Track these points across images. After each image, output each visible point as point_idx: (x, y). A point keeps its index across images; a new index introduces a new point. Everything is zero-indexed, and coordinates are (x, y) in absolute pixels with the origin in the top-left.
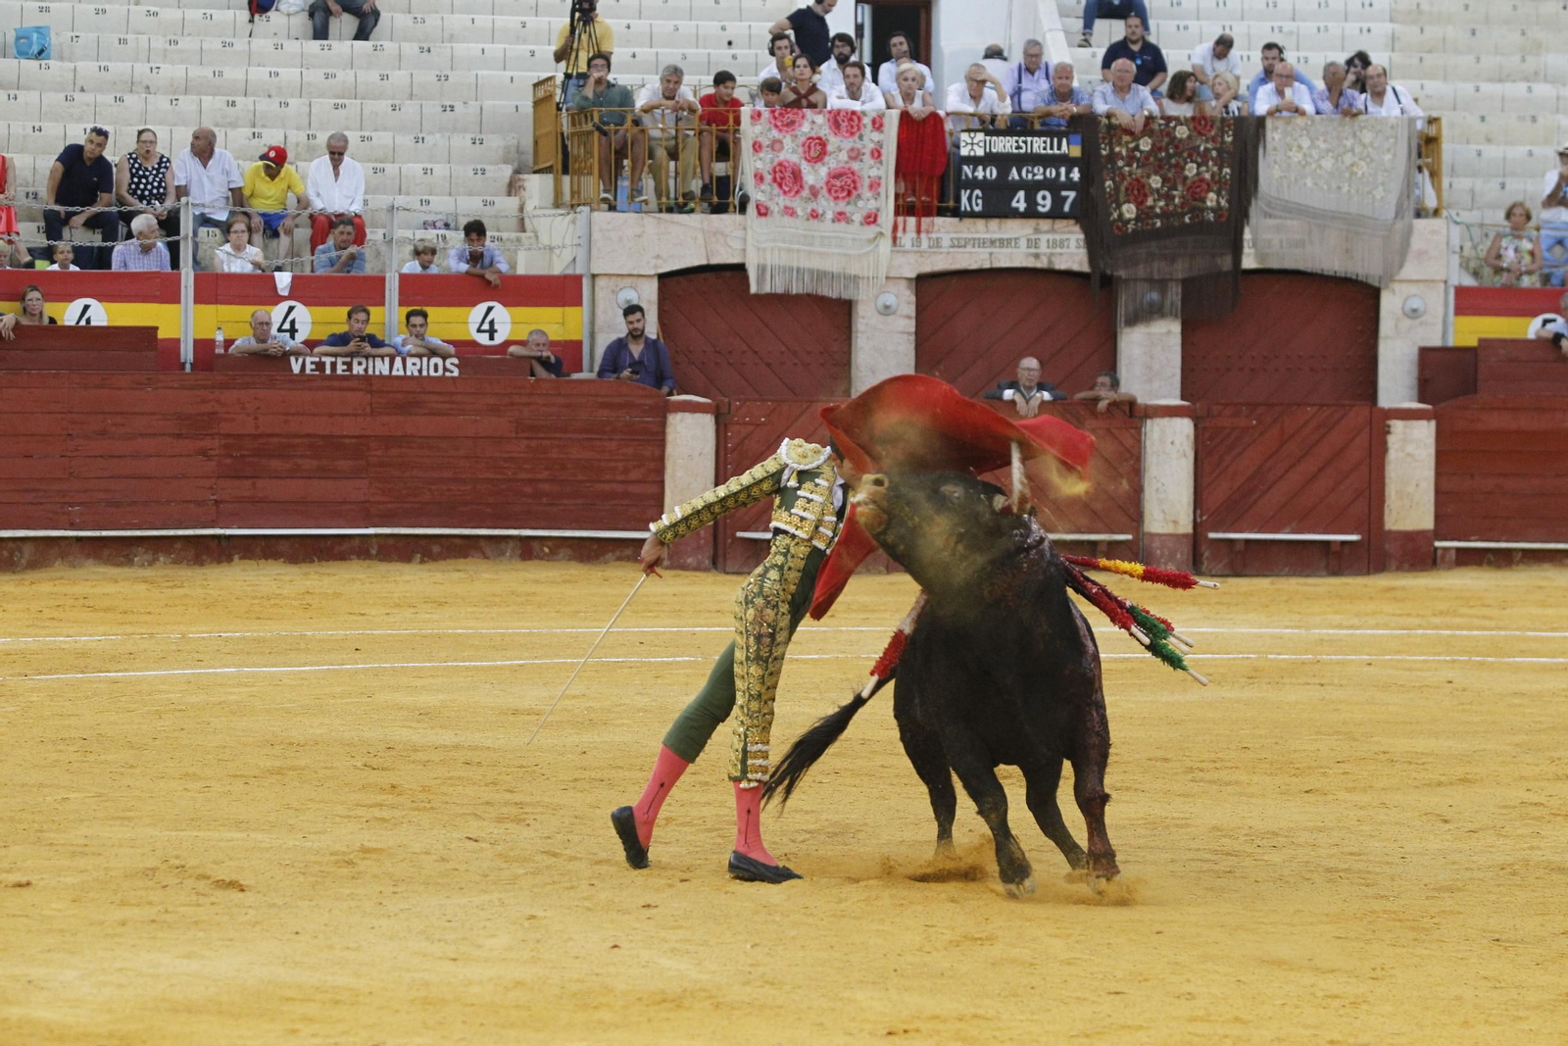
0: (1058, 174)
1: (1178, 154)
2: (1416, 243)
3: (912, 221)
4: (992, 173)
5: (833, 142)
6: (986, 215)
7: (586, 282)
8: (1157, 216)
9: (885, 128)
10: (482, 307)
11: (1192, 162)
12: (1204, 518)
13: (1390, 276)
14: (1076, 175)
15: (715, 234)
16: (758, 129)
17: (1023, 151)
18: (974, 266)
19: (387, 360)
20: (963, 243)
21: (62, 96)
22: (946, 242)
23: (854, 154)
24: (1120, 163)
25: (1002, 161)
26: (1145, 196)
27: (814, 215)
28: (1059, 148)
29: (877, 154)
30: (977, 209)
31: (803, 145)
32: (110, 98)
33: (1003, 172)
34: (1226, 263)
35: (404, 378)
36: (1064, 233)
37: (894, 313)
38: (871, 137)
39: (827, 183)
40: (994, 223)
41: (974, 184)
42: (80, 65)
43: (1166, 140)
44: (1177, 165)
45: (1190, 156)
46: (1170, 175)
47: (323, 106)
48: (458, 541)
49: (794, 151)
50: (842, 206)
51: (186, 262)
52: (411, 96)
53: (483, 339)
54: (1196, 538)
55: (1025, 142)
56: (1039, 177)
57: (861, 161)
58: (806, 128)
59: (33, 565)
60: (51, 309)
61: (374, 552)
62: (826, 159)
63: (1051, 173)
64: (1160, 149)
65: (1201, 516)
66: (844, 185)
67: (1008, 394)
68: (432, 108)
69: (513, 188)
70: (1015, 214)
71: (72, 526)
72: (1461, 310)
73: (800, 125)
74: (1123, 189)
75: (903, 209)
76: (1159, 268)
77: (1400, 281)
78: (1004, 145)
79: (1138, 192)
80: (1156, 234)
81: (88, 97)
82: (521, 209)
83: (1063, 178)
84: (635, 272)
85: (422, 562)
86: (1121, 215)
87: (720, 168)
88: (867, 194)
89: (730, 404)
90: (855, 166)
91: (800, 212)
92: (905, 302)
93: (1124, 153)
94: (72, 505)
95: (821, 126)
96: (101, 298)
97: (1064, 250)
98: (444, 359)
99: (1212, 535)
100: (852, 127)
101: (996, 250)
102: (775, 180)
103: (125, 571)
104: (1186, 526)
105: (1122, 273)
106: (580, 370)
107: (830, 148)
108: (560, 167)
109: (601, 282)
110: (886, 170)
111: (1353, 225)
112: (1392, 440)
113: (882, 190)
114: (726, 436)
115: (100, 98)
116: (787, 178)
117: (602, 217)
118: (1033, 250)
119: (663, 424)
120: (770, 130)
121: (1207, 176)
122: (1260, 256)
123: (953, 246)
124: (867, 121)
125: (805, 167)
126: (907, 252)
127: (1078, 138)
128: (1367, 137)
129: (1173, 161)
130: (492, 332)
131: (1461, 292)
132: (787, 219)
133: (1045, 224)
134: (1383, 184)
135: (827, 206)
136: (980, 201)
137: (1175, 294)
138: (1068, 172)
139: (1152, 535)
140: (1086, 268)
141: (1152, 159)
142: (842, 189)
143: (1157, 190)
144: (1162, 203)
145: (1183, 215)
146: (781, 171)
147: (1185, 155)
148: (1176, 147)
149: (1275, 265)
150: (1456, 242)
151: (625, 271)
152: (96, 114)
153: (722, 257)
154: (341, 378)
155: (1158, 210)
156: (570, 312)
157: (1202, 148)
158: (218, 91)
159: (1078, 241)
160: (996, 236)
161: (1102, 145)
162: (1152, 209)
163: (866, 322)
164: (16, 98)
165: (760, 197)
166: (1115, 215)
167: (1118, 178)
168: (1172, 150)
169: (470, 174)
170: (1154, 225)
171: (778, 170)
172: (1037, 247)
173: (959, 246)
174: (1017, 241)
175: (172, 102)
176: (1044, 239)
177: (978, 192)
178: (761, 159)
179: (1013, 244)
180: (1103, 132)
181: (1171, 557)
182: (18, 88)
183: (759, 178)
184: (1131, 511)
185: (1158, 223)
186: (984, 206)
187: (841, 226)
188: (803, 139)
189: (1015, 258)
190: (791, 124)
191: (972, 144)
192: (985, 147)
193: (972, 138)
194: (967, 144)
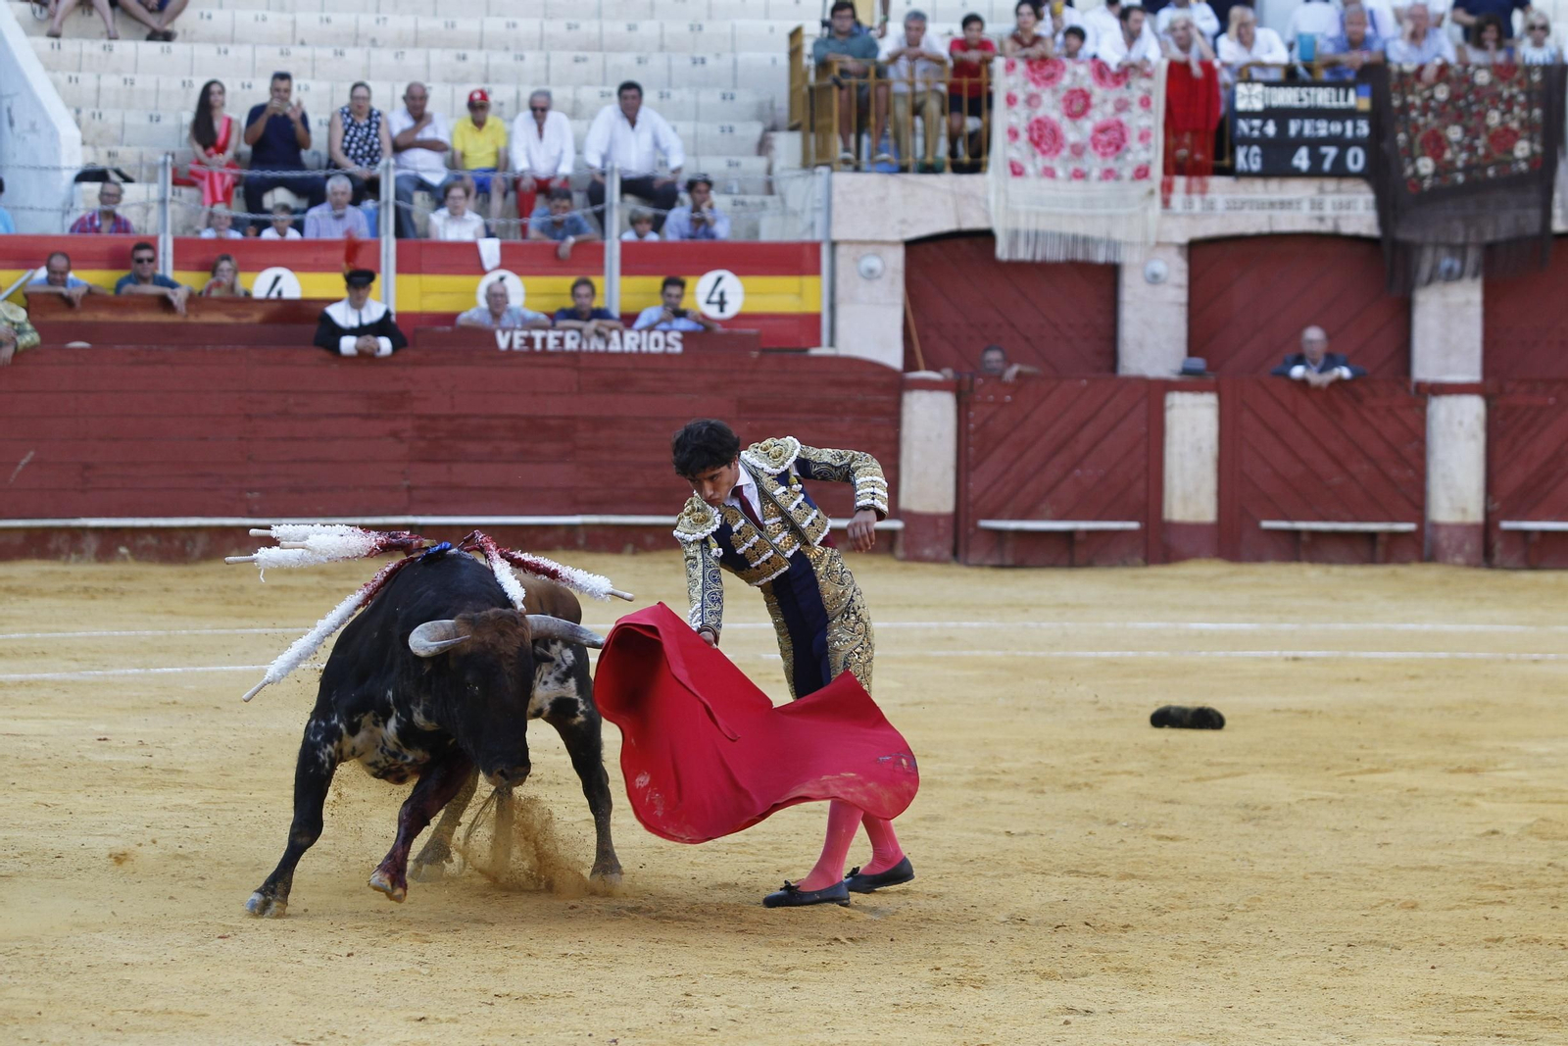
0: (1344, 130)
4: (1269, 129)
5: (1098, 93)
6: (1266, 174)
7: (825, 251)
8: (1458, 170)
10: (710, 278)
11: (1496, 108)
12: (1497, 505)
14: (1364, 129)
15: (966, 197)
16: (1012, 80)
17: (1305, 104)
18: (1252, 230)
20: (1238, 205)
21: (277, 50)
22: (1220, 205)
23: (1121, 105)
24: (1414, 114)
25: (1280, 115)
26: (1443, 149)
27: (1079, 175)
28: (1346, 99)
29: (1145, 103)
30: (1256, 166)
31: (1065, 99)
32: (328, 53)
33: (1282, 128)
34: (1531, 222)
35: (622, 355)
36: (1350, 192)
37: (1164, 282)
38: (1139, 87)
39: (1093, 138)
40: (1273, 184)
41: (1248, 141)
42: (301, 17)
43: (1465, 86)
44: (1478, 114)
45: (1492, 103)
46: (1472, 123)
47: (561, 59)
49: (1054, 107)
50: (1110, 163)
51: (387, 229)
52: (662, 48)
53: (713, 312)
54: (1488, 530)
55: (1308, 94)
56: (1323, 132)
57: (1130, 111)
58: (1066, 81)
59: (209, 555)
61: (581, 542)
62: (1091, 112)
63: (1336, 128)
64: (1459, 97)
65: (1494, 503)
66: (1112, 140)
68: (682, 62)
69: (763, 147)
70: (1296, 173)
71: (252, 515)
73: (1061, 78)
74: (1418, 140)
76: (1457, 231)
78: (1286, 97)
79: (1435, 144)
80: (1456, 191)
81: (306, 52)
82: (769, 171)
84: (879, 238)
85: (635, 553)
86: (1416, 172)
87: (972, 123)
88: (1136, 146)
89: (972, 382)
90: (1124, 117)
91: (1060, 173)
92: (1174, 270)
93: (1418, 101)
94: (251, 491)
95: (1083, 78)
96: (294, 268)
97: (1351, 212)
99: (1506, 525)
101: (1277, 213)
102: (1031, 139)
104: (1475, 514)
105: (1414, 237)
106: (818, 344)
107: (1094, 100)
108: (807, 124)
109: (841, 250)
110: (1155, 120)
113: (1152, 141)
114: (967, 418)
115: (318, 52)
116: (1044, 137)
117: (844, 180)
118: (1317, 213)
119: (898, 405)
120: (1026, 84)
121: (1515, 125)
123: (1228, 208)
125: (1065, 124)
126: (1177, 215)
127: (1366, 89)
129: (1475, 109)
130: (722, 304)
132: (1046, 182)
133: (1330, 184)
135: (1094, 163)
136: (1258, 160)
137: (1473, 256)
138: (1356, 126)
139: (1436, 526)
140: (1375, 232)
141: (1449, 108)
142: (1110, 144)
143: (1459, 143)
144: (1464, 156)
145: (1484, 169)
146: (1039, 129)
147: (1487, 101)
148: (1477, 93)
151: (867, 237)
152: (313, 69)
153: (974, 222)
154: (552, 354)
155: (1460, 164)
156: (808, 281)
157: (1506, 94)
158: (448, 44)
159: (1366, 202)
160: (1276, 197)
161: (1394, 95)
162: (1452, 162)
163: (1133, 292)
164: (226, 52)
165: (1014, 155)
166: (1409, 171)
167: (1412, 131)
168: (1471, 98)
169: (717, 132)
170: (1455, 180)
171: (1035, 127)
172: (1321, 209)
173: (1235, 208)
174: (1299, 202)
175: (397, 56)
176: (1329, 200)
177: (1256, 149)
178: (1016, 113)
179: (1295, 205)
180: (1394, 80)
181: (1459, 549)
182: (232, 41)
183: (1013, 134)
184: (1415, 500)
185: (1460, 178)
186: (1264, 163)
187: (1111, 184)
188: (1062, 94)
189: (1297, 221)
190: (1050, 78)
191: (1250, 96)
192: (1264, 100)
193: (1249, 90)
194: (1243, 96)
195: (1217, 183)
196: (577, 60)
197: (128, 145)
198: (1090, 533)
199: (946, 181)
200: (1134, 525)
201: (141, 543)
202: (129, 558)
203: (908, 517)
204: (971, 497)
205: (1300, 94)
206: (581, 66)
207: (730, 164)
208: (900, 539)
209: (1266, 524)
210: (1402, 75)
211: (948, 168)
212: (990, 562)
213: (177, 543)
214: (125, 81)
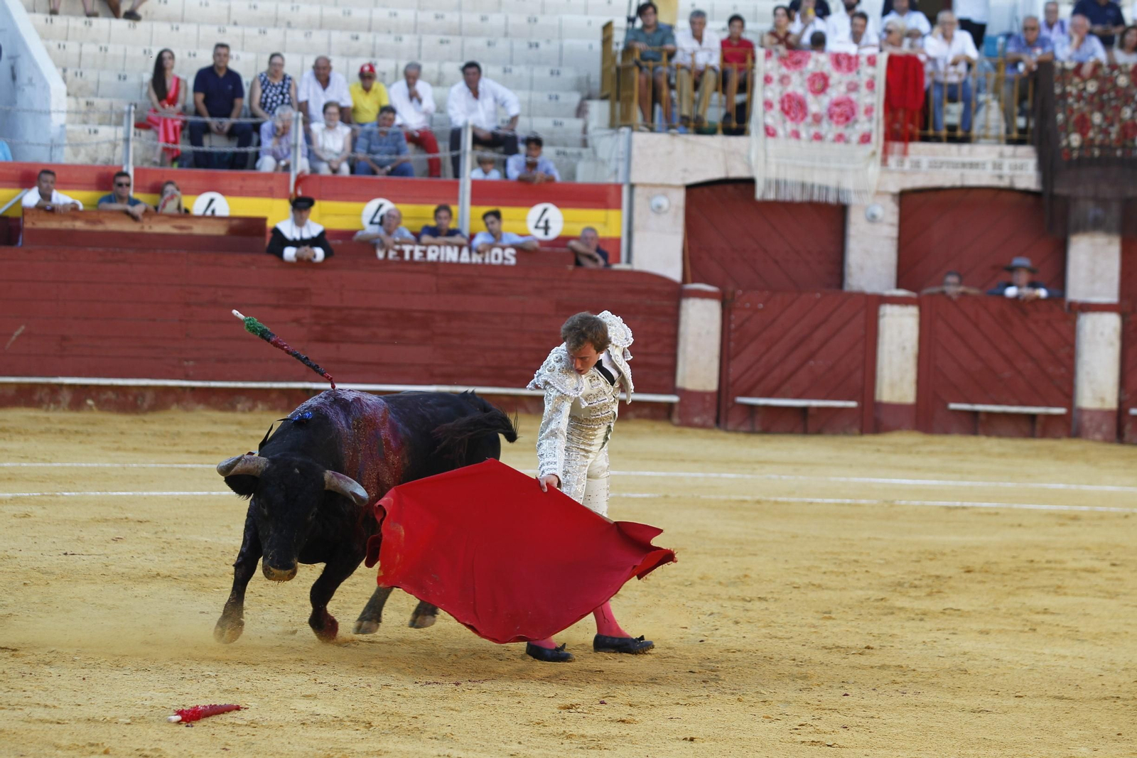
1: (1118, 98)
3: (897, 146)
5: (835, 76)
7: (625, 190)
8: (1097, 147)
9: (877, 65)
10: (539, 208)
12: (1128, 396)
16: (770, 66)
18: (948, 184)
19: (456, 249)
20: (938, 165)
21: (215, 29)
22: (925, 165)
23: (852, 86)
24: (1070, 100)
26: (1088, 129)
27: (818, 137)
29: (870, 86)
31: (809, 80)
32: (255, 31)
35: (470, 266)
36: (1021, 157)
37: (881, 221)
38: (866, 72)
39: (829, 110)
40: (965, 149)
42: (234, 3)
43: (1109, 85)
44: (1115, 107)
45: (1127, 101)
46: (1110, 114)
47: (430, 41)
48: (506, 399)
49: (801, 85)
50: (840, 129)
52: (506, 35)
53: (540, 234)
54: (1120, 415)
57: (858, 91)
58: (811, 67)
59: (154, 408)
60: (187, 201)
62: (829, 90)
64: (1103, 92)
65: (1125, 394)
66: (844, 112)
68: (520, 45)
69: (581, 111)
71: (187, 378)
73: (806, 63)
74: (1072, 120)
76: (1107, 191)
79: (1083, 125)
80: (1096, 162)
81: (237, 30)
82: (585, 130)
84: (667, 182)
86: (1069, 144)
87: (739, 98)
88: (861, 116)
89: (733, 293)
90: (853, 96)
91: (803, 134)
92: (889, 213)
93: (1074, 91)
94: (187, 360)
95: (823, 64)
96: (224, 193)
97: (1023, 172)
98: (503, 248)
99: (1133, 411)
100: (851, 66)
101: (967, 171)
102: (783, 109)
103: (229, 416)
104: (1111, 402)
106: (618, 261)
107: (831, 81)
108: (614, 95)
109: (638, 191)
110: (876, 99)
113: (874, 115)
114: (730, 320)
115: (247, 31)
116: (793, 107)
117: (642, 139)
118: (997, 172)
119: (677, 309)
120: (779, 68)
123: (931, 167)
124: (863, 60)
125: (809, 98)
129: (1113, 103)
130: (546, 229)
132: (793, 141)
133: (1008, 150)
135: (829, 129)
137: (1115, 212)
139: (1081, 411)
140: (1037, 187)
141: (1096, 99)
142: (841, 115)
143: (1099, 126)
144: (1101, 137)
145: (1116, 149)
146: (789, 101)
147: (1123, 98)
148: (1117, 92)
151: (658, 181)
152: (243, 44)
153: (739, 172)
154: (417, 263)
155: (1097, 142)
156: (613, 214)
158: (345, 27)
159: (1032, 165)
160: (967, 159)
161: (1056, 84)
162: (1092, 140)
163: (857, 226)
164: (177, 29)
165: (770, 121)
166: (1064, 143)
167: (1068, 113)
168: (1113, 94)
169: (546, 99)
170: (1093, 153)
171: (786, 100)
172: (1001, 169)
173: (936, 167)
174: (984, 164)
175: (306, 35)
176: (1007, 163)
178: (772, 90)
179: (981, 167)
180: (1057, 74)
181: (1098, 429)
182: (182, 21)
183: (768, 105)
184: (1066, 389)
185: (1097, 153)
187: (840, 146)
188: (807, 75)
189: (983, 178)
190: (798, 63)
195: (924, 147)
196: (442, 42)
197: (102, 97)
198: (819, 409)
199: (718, 142)
200: (853, 404)
201: (103, 397)
202: (94, 408)
203: (683, 393)
204: (731, 379)
206: (446, 47)
207: (556, 124)
208: (677, 409)
209: (953, 406)
210: (1064, 70)
211: (720, 131)
212: (743, 428)
213: (131, 398)
214: (101, 49)
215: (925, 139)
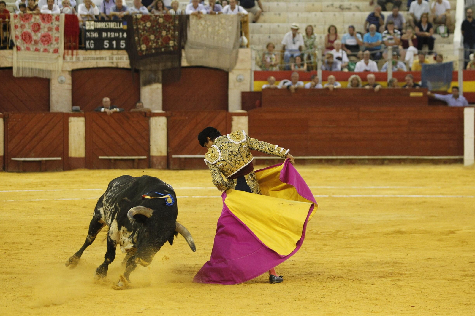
0: (119, 35)
1: (160, 28)
2: (241, 56)
3: (70, 51)
4: (96, 35)
5: (43, 25)
6: (95, 49)
8: (153, 49)
9: (60, 20)
11: (165, 30)
12: (171, 150)
13: (232, 68)
14: (125, 35)
15: (2, 57)
16: (16, 21)
17: (107, 27)
18: (91, 66)
20: (87, 59)
22: (81, 59)
23: (50, 29)
24: (140, 31)
25: (100, 31)
26: (149, 42)
27: (37, 50)
28: (120, 26)
29: (57, 29)
30: (92, 47)
31: (32, 26)
33: (100, 34)
34: (176, 65)
36: (121, 55)
37: (64, 83)
38: (55, 23)
39: (41, 39)
40: (98, 52)
41: (90, 39)
43: (156, 23)
44: (159, 32)
45: (164, 28)
46: (157, 35)
49: (29, 28)
50: (46, 47)
54: (168, 157)
55: (108, 24)
56: (113, 36)
57: (52, 31)
58: (33, 20)
62: (41, 30)
63: (117, 35)
64: (154, 26)
65: (170, 150)
66: (47, 39)
67: (103, 110)
70: (105, 49)
72: (256, 79)
73: (31, 19)
74: (141, 39)
75: (67, 48)
76: (154, 66)
77: (236, 69)
78: (101, 25)
79: (147, 41)
80: (152, 55)
83: (121, 36)
86: (141, 49)
88: (54, 42)
89: (8, 115)
90: (50, 33)
91: (31, 49)
92: (68, 79)
93: (142, 27)
95: (38, 20)
97: (122, 61)
99: (174, 156)
100: (49, 20)
101: (98, 61)
102: (22, 38)
104: (164, 153)
105: (141, 68)
107: (42, 27)
110: (61, 34)
111: (219, 50)
112: (234, 123)
113: (59, 41)
114: (7, 126)
116: (26, 37)
118: (111, 61)
120: (20, 21)
121: (170, 36)
122: (188, 62)
123: (84, 60)
124: (54, 18)
125: (33, 34)
126: (68, 62)
127: (125, 23)
128: (223, 21)
129: (158, 30)
131: (256, 73)
132: (28, 52)
133: (115, 52)
134: (229, 37)
135: (41, 47)
136: (93, 45)
137: (160, 75)
138: (123, 34)
139: (153, 157)
140: (129, 67)
141: (151, 30)
142: (46, 41)
143: (153, 40)
144: (155, 44)
145: (161, 49)
146: (25, 35)
147: (162, 28)
148: (159, 25)
149: (194, 64)
150: (254, 56)
153: (6, 64)
155: (153, 47)
157: (168, 26)
159: (126, 57)
160: (99, 56)
161: (134, 25)
162: (151, 46)
163: (55, 86)
165: (18, 44)
166: (139, 49)
167: (140, 36)
168: (157, 27)
170: (152, 52)
171: (23, 35)
172: (112, 60)
173: (86, 60)
174: (106, 58)
176: (115, 57)
177: (92, 41)
178: (18, 31)
179: (104, 59)
180: (134, 21)
181: (160, 164)
183: (17, 37)
184: (147, 149)
185: (153, 51)
186: (94, 46)
187: (46, 53)
188: (32, 24)
189: (105, 63)
190: (27, 19)
191: (90, 25)
192: (94, 26)
193: (90, 23)
194: (88, 25)
195: (80, 52)
198: (46, 161)
200: (60, 158)
204: (8, 151)
205: (105, 24)
209: (100, 157)
210: (137, 19)
212: (15, 171)
215: (81, 48)
